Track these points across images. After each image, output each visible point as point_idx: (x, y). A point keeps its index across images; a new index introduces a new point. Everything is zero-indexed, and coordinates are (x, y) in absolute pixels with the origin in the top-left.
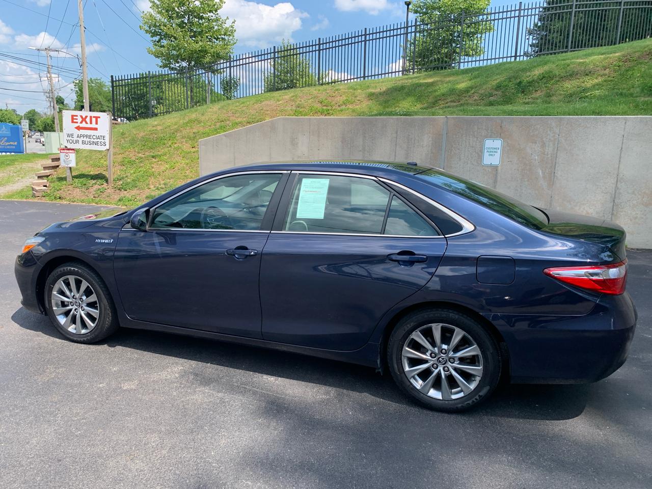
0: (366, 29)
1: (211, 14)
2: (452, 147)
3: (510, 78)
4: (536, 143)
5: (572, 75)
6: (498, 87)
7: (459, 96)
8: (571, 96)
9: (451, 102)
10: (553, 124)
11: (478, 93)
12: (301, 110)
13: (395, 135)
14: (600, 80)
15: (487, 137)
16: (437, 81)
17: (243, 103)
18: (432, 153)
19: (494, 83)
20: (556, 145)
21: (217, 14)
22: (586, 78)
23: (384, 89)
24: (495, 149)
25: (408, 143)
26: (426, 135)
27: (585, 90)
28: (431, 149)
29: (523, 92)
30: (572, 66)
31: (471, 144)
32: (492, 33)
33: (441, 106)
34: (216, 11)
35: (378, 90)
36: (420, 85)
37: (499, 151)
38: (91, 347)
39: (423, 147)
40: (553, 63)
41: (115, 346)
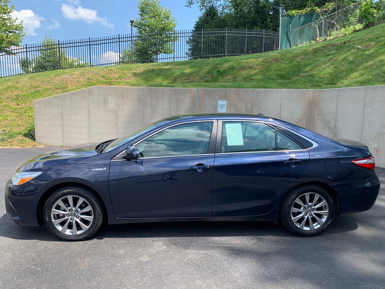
0: (119, 35)
1: (5, 15)
2: (201, 104)
3: (213, 68)
4: (243, 102)
5: (243, 68)
6: (208, 73)
7: (188, 77)
8: (246, 78)
9: (185, 80)
10: (250, 93)
11: (198, 75)
12: (91, 81)
13: (170, 98)
14: (256, 71)
15: (218, 99)
16: (172, 68)
17: (46, 76)
18: (191, 107)
19: (206, 70)
20: (252, 103)
21: (9, 16)
22: (250, 70)
23: (142, 71)
24: (223, 105)
25: (177, 102)
26: (187, 98)
27: (251, 76)
28: (190, 106)
29: (221, 76)
30: (242, 63)
31: (211, 103)
32: (177, 41)
33: (180, 82)
34: (8, 13)
35: (138, 71)
36: (164, 70)
37: (225, 106)
38: (88, 242)
39: (185, 104)
40: (232, 61)
41: (102, 239)
